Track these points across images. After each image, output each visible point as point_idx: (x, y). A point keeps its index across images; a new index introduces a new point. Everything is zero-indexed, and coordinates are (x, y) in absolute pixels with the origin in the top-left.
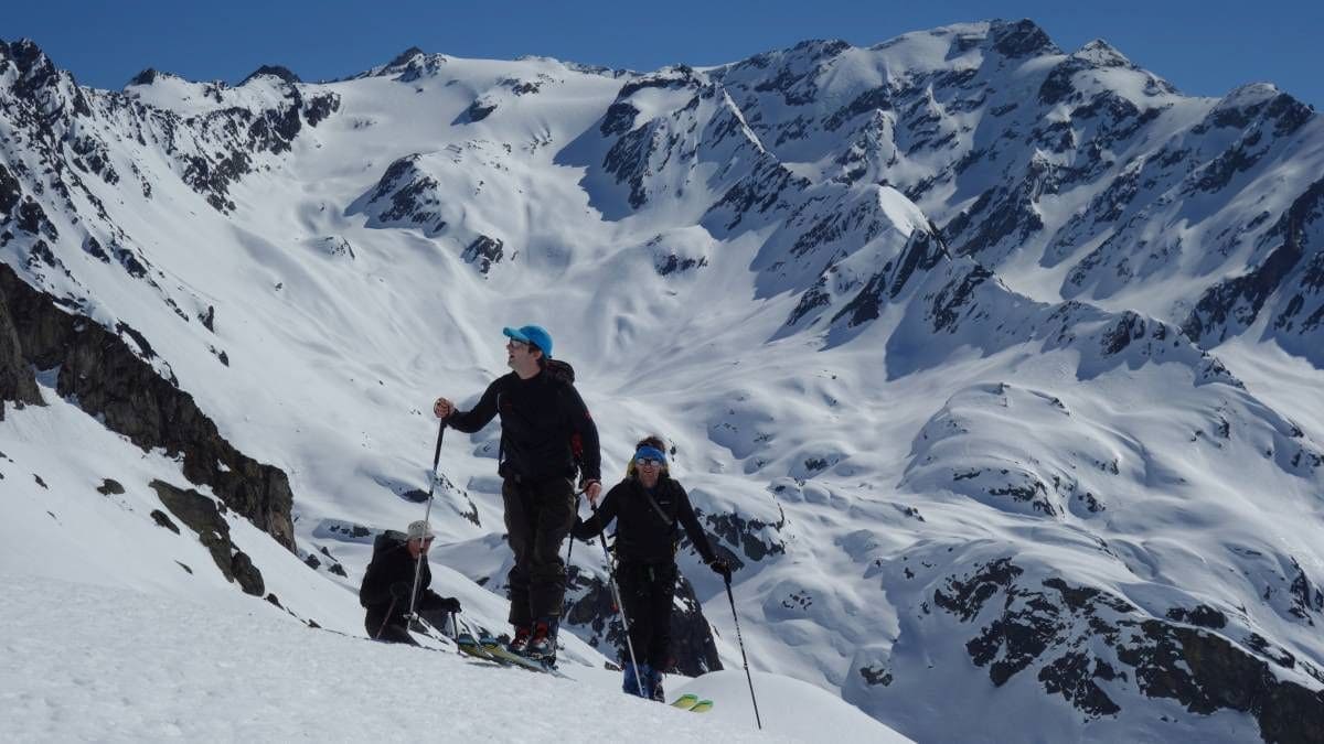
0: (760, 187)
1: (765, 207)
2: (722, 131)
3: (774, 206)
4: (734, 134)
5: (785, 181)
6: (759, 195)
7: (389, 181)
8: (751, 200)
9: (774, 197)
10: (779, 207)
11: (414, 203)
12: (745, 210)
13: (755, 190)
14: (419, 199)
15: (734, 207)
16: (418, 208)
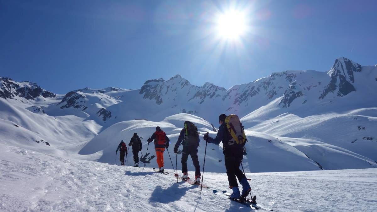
0: (208, 91)
1: (212, 97)
2: (184, 84)
3: (215, 96)
4: (188, 85)
5: (216, 89)
6: (208, 93)
7: (66, 98)
8: (205, 95)
9: (214, 94)
10: (217, 96)
11: (75, 102)
12: (204, 98)
13: (206, 92)
14: (77, 101)
15: (200, 98)
16: (77, 103)
